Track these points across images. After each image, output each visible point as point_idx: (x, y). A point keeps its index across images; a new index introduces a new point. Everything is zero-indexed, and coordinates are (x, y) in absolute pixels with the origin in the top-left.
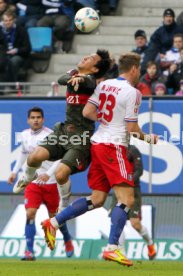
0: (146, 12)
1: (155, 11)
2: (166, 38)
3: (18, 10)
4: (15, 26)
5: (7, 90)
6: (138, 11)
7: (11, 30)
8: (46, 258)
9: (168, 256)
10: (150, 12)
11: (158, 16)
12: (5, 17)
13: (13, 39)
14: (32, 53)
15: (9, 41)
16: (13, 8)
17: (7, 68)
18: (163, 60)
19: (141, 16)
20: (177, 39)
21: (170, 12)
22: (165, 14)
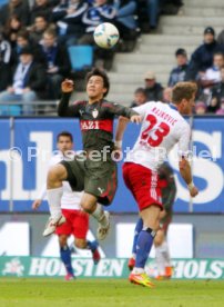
0: (186, 30)
1: (195, 30)
2: (206, 57)
3: (58, 29)
4: (55, 44)
5: (47, 109)
6: (179, 29)
7: (52, 48)
8: (88, 278)
9: (209, 275)
10: (191, 30)
11: (198, 35)
12: (46, 35)
13: (53, 57)
14: (73, 72)
15: (50, 59)
16: (53, 26)
17: (47, 87)
18: (203, 78)
19: (182, 34)
20: (218, 58)
21: (210, 31)
22: (206, 32)
